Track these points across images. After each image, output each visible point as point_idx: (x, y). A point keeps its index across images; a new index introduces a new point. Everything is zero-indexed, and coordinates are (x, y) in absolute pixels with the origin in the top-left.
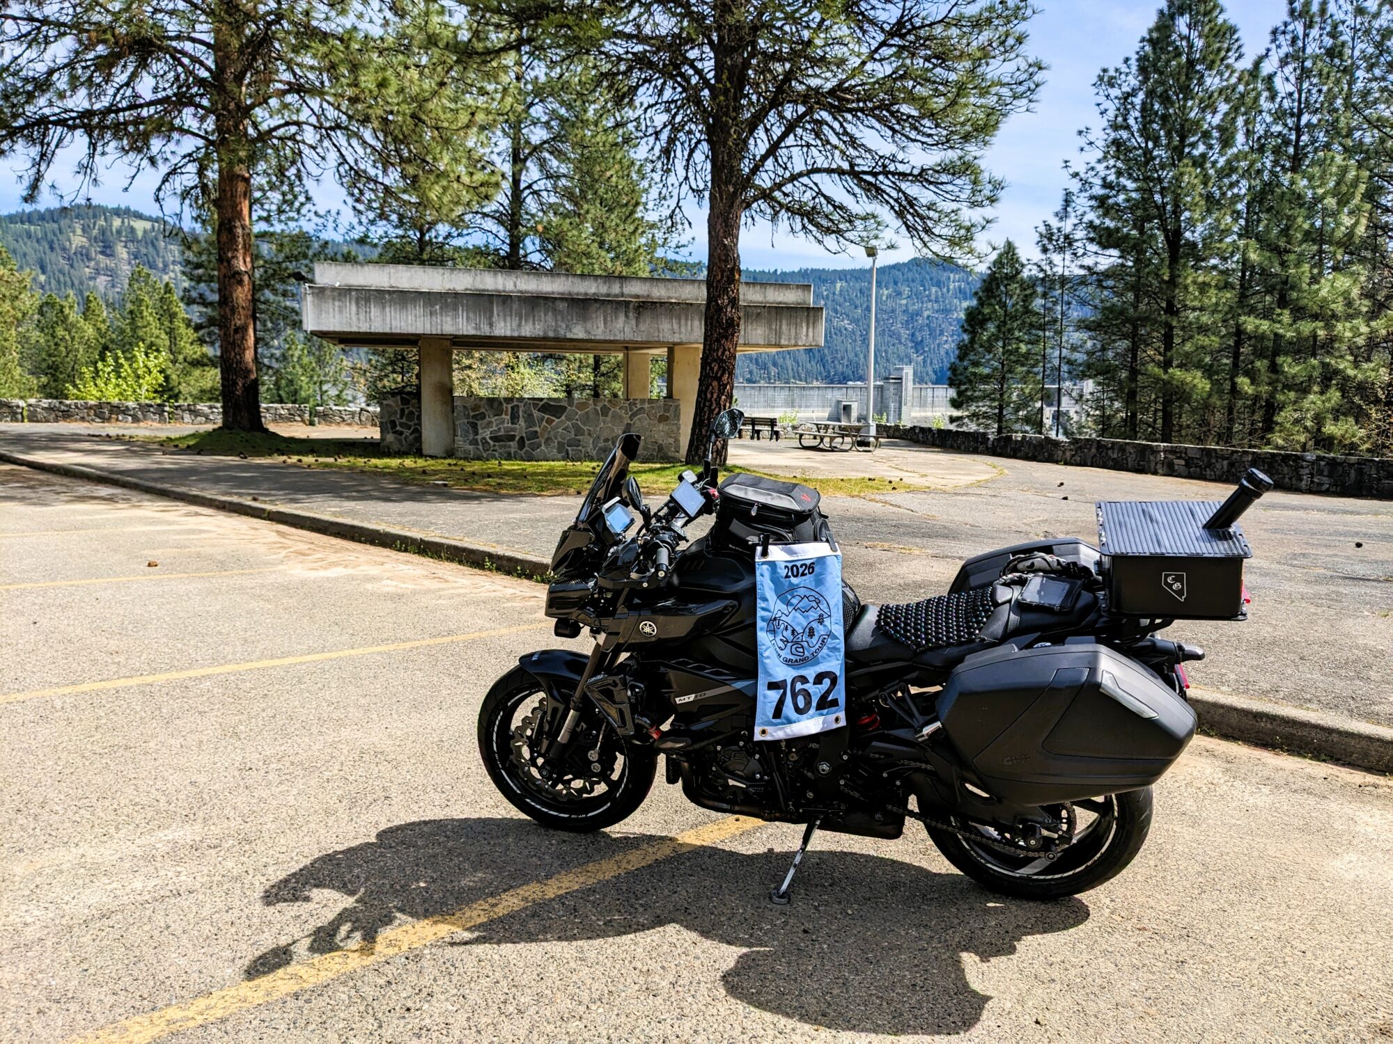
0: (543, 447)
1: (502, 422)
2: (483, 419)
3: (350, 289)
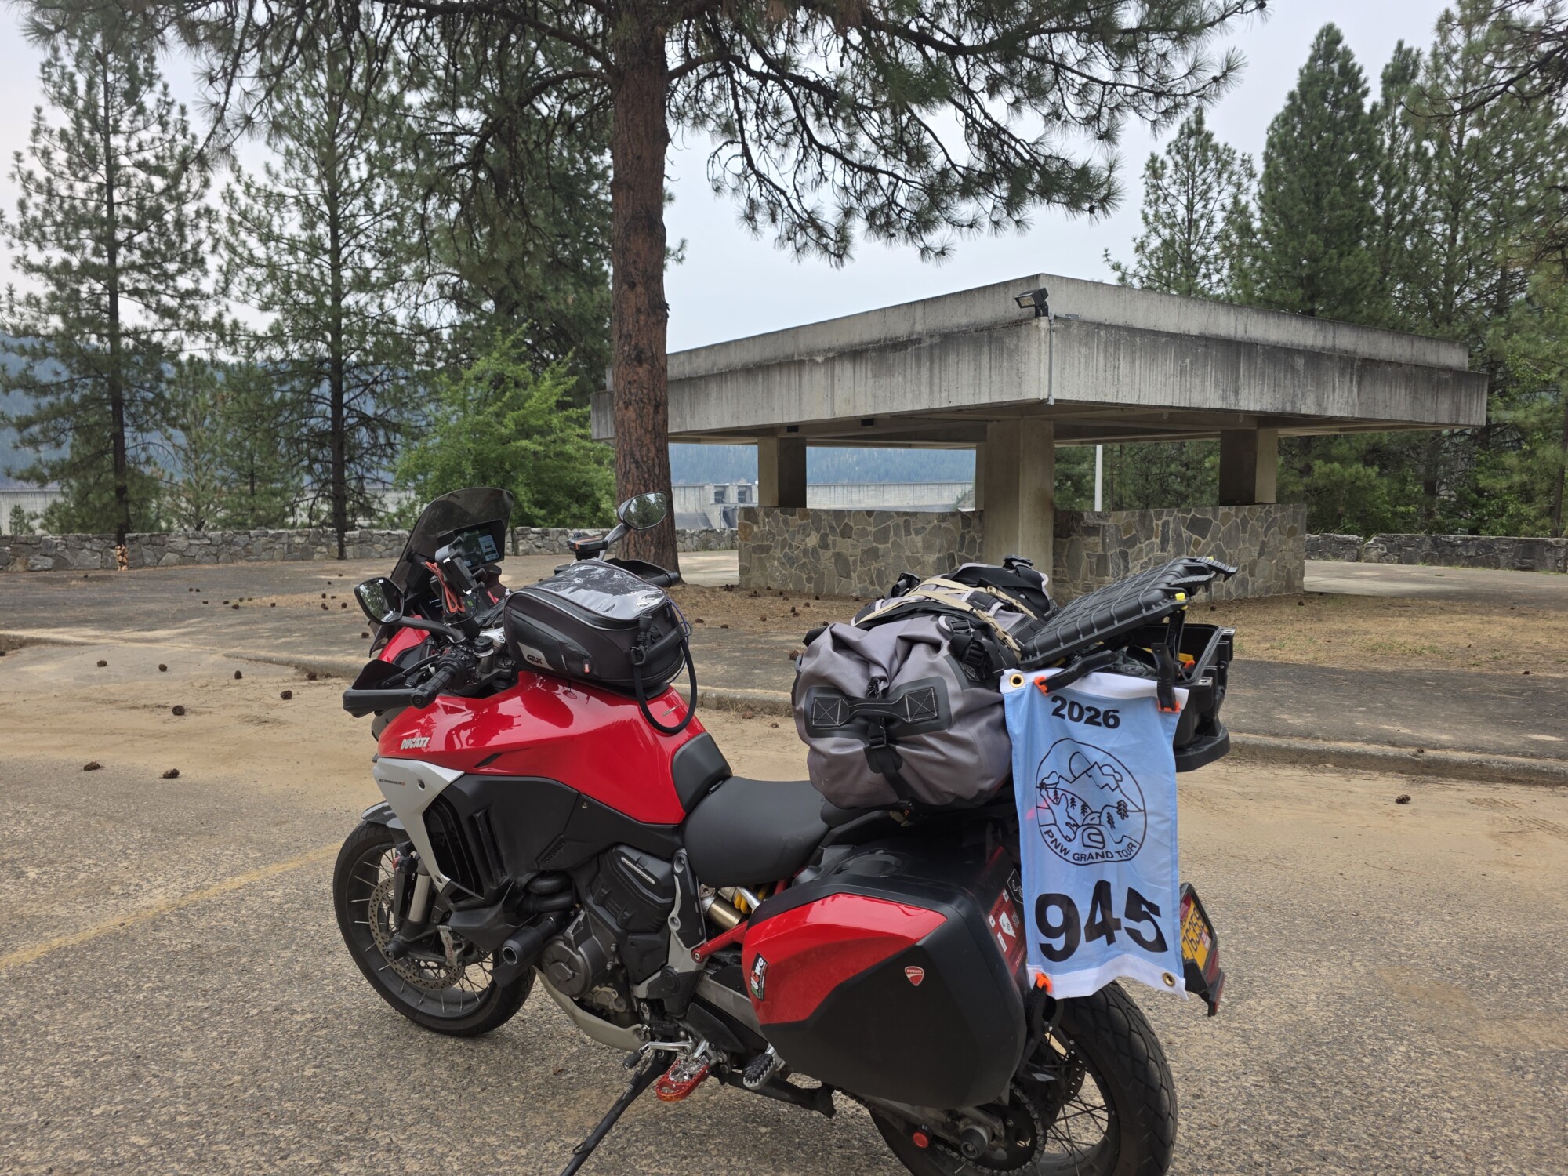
1: (1152, 550)
2: (1134, 545)
3: (1099, 325)
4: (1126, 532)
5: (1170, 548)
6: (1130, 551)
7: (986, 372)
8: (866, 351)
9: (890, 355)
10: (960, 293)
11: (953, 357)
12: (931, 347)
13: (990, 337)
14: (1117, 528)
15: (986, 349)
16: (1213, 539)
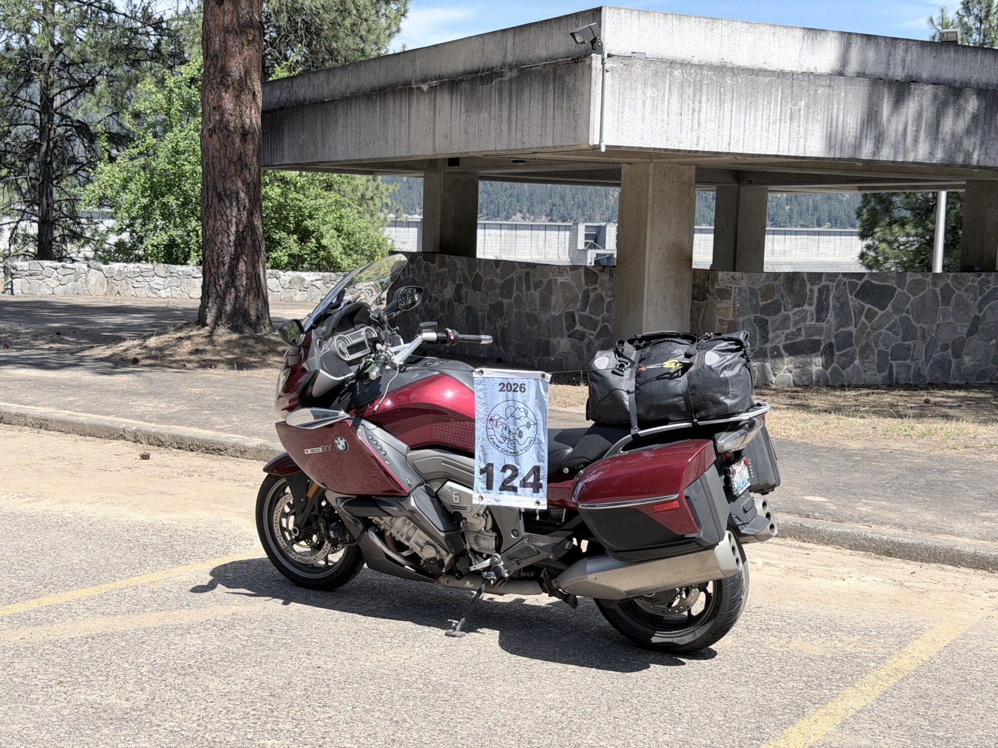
0: (857, 362)
1: (804, 319)
2: (777, 311)
3: (672, 63)
4: (764, 297)
5: (831, 317)
6: (770, 319)
7: (550, 112)
8: (461, 81)
9: (479, 88)
10: (542, 22)
11: (527, 93)
12: (510, 80)
13: (555, 73)
14: (752, 292)
15: (551, 87)
16: (897, 310)
